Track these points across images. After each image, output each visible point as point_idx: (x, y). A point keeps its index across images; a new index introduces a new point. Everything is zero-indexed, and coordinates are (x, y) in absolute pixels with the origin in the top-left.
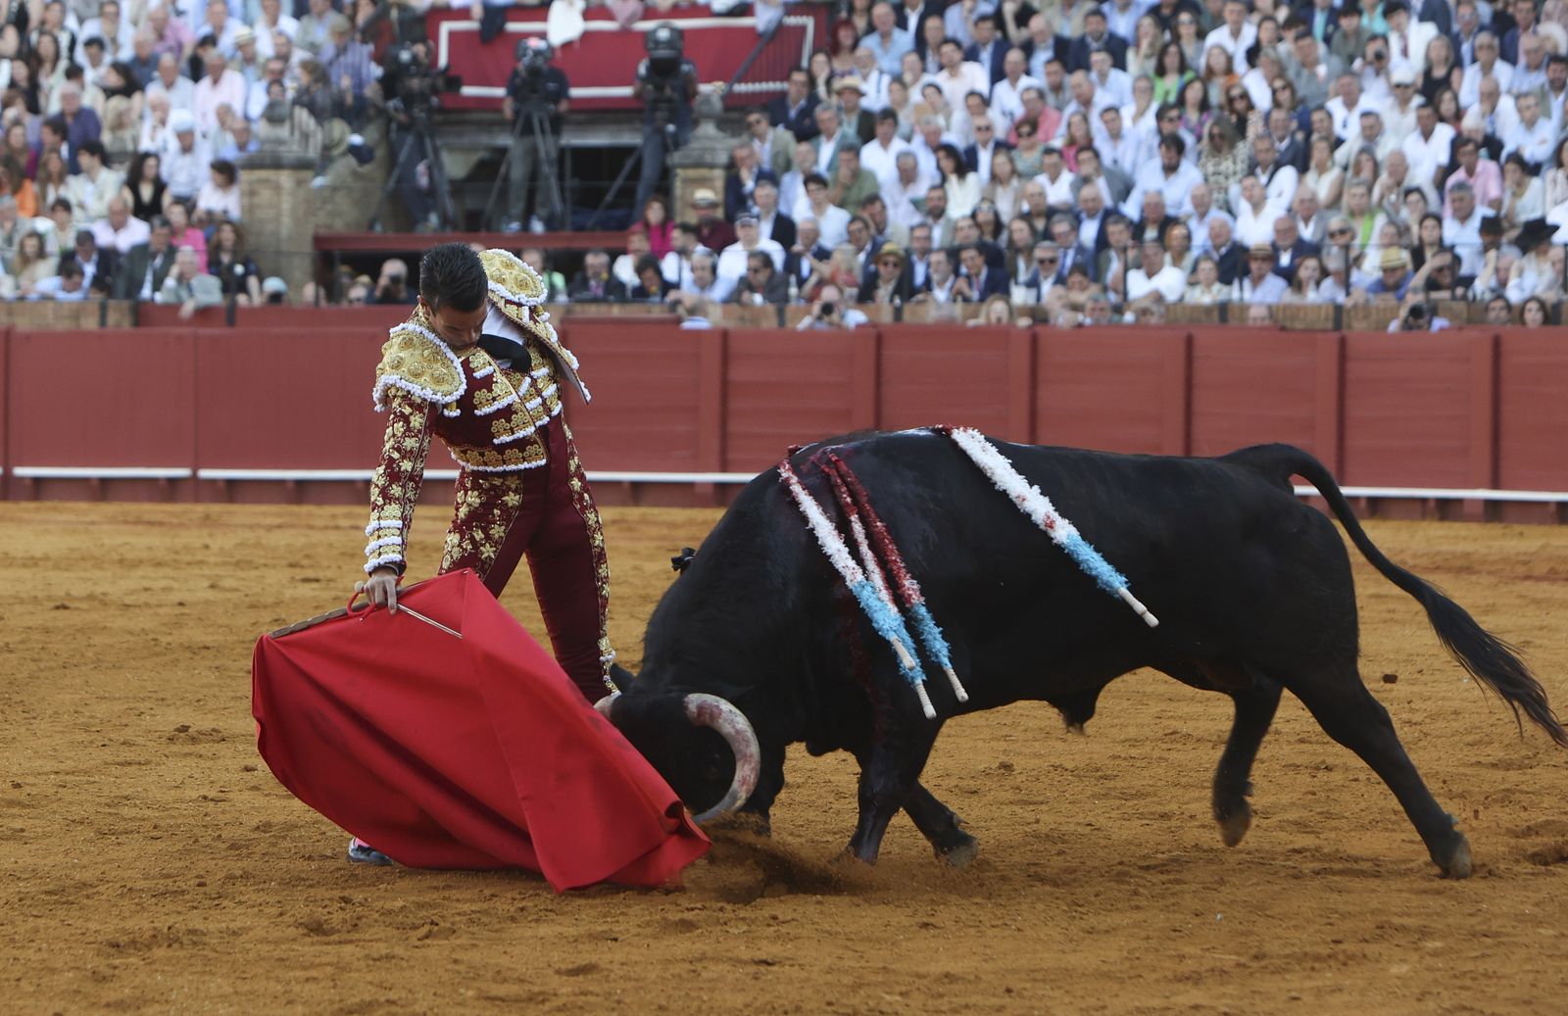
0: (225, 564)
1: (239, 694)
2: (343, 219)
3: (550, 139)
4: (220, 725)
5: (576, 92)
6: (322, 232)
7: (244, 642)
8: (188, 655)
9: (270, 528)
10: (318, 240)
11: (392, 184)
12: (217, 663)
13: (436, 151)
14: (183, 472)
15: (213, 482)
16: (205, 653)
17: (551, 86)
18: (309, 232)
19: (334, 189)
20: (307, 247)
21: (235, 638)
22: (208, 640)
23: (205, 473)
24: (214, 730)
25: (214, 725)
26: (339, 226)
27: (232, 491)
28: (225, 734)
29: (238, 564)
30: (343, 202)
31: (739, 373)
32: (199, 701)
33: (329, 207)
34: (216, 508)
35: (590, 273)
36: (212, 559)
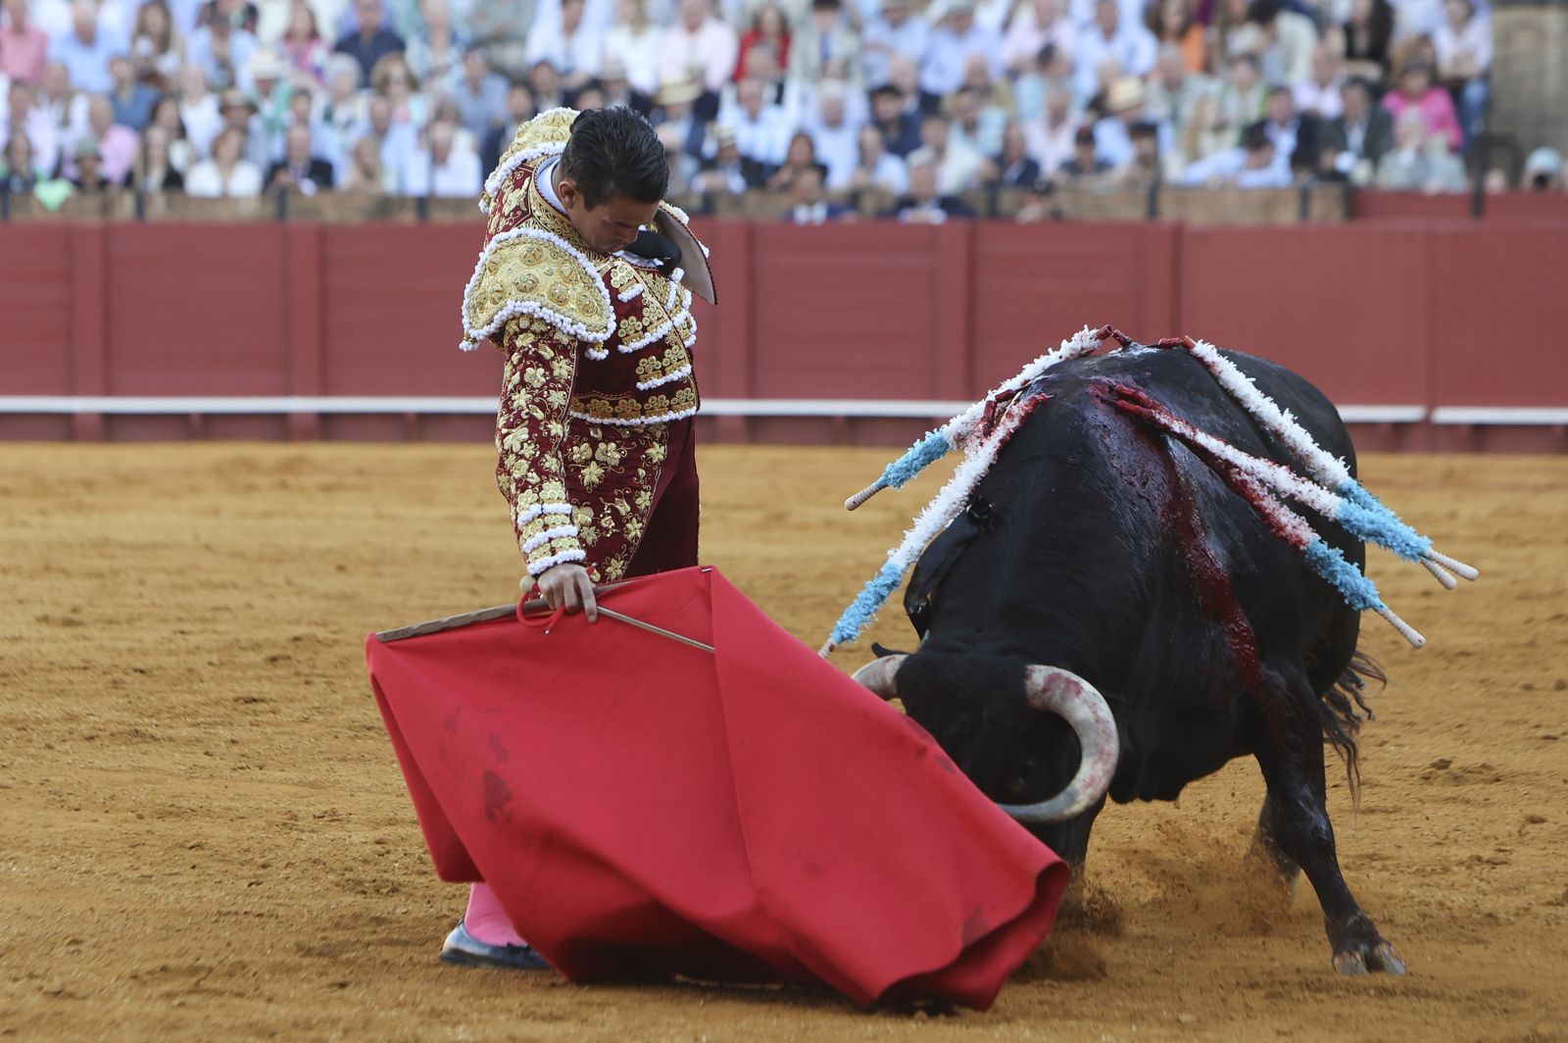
0: (1479, 539)
1: (1515, 717)
4: (1493, 759)
7: (1515, 646)
8: (1443, 664)
9: (1537, 490)
12: (1482, 675)
14: (1410, 413)
15: (1452, 428)
16: (1463, 660)
21: (1502, 641)
22: (1468, 642)
23: (1443, 415)
24: (1484, 766)
25: (1482, 760)
27: (1479, 438)
28: (1500, 771)
29: (1498, 539)
32: (1460, 726)
34: (1461, 462)
36: (1464, 532)
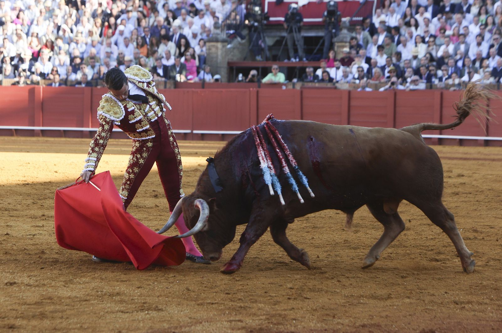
2: (236, 57)
3: (298, 34)
5: (305, 20)
6: (230, 61)
10: (229, 63)
11: (251, 47)
13: (264, 37)
14: (188, 131)
15: (197, 134)
17: (298, 18)
18: (226, 60)
19: (234, 48)
20: (225, 65)
23: (195, 132)
26: (235, 59)
27: (203, 137)
30: (236, 52)
31: (353, 103)
33: (232, 53)
34: (199, 143)
35: (308, 74)
